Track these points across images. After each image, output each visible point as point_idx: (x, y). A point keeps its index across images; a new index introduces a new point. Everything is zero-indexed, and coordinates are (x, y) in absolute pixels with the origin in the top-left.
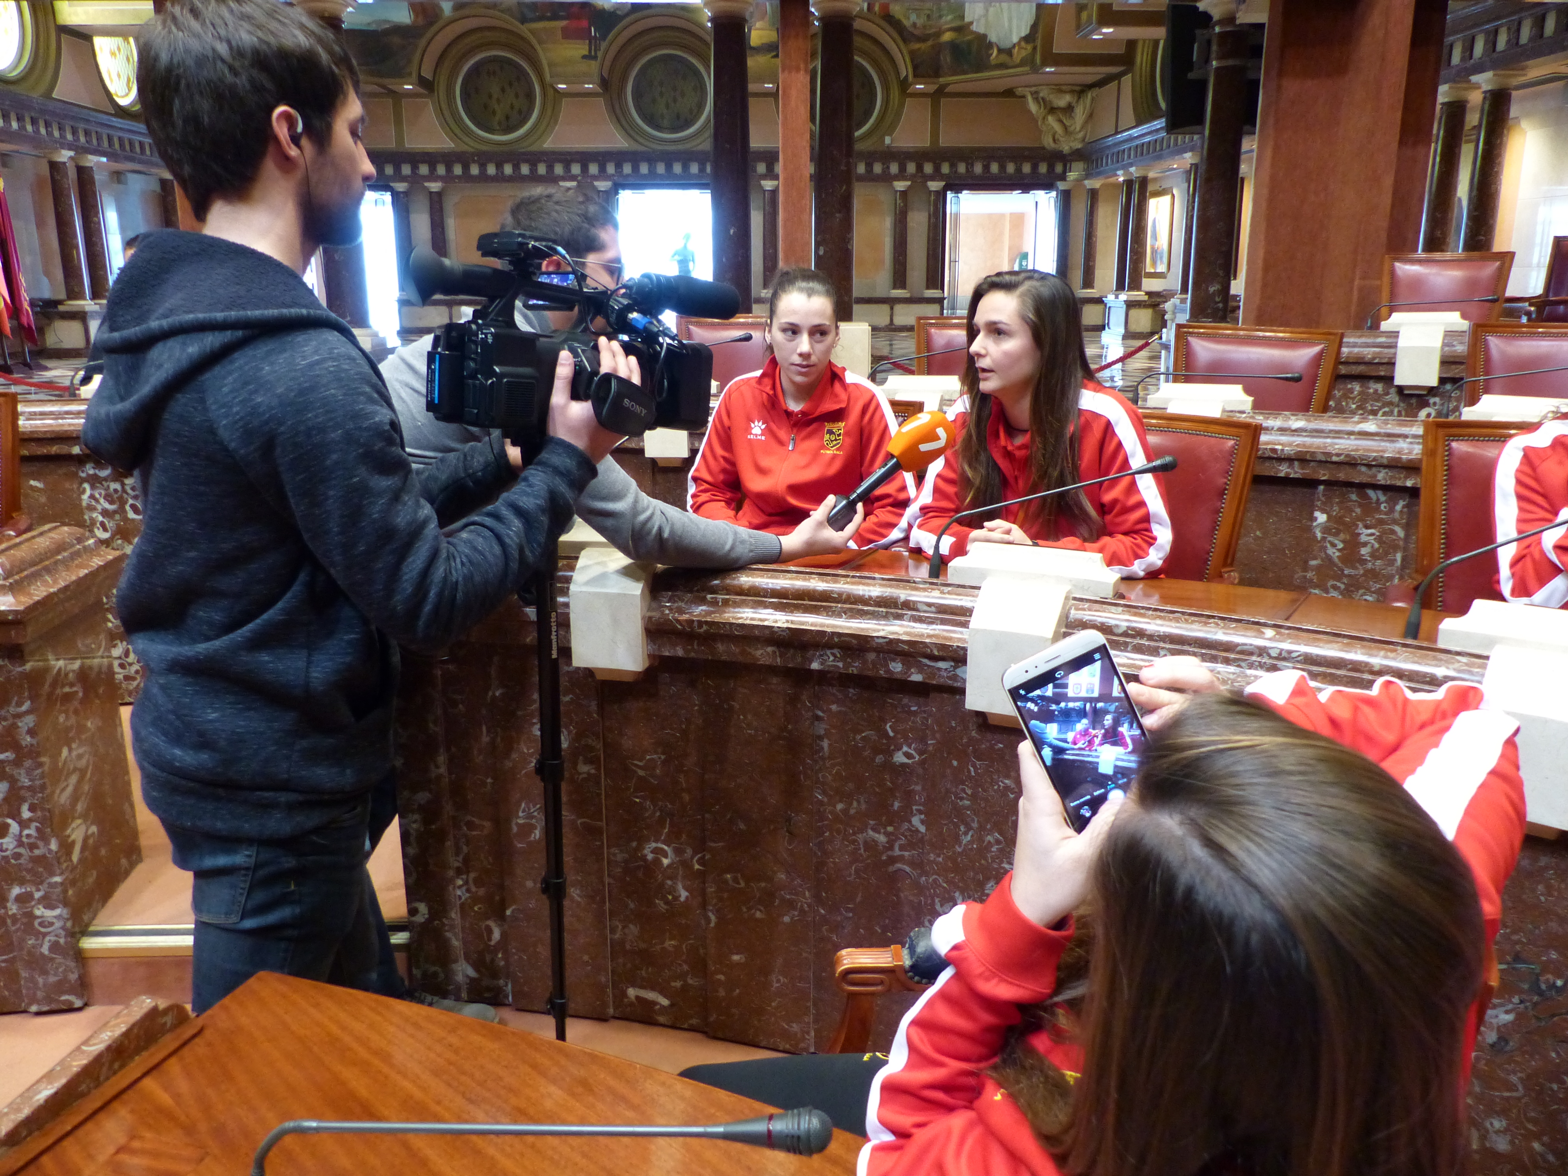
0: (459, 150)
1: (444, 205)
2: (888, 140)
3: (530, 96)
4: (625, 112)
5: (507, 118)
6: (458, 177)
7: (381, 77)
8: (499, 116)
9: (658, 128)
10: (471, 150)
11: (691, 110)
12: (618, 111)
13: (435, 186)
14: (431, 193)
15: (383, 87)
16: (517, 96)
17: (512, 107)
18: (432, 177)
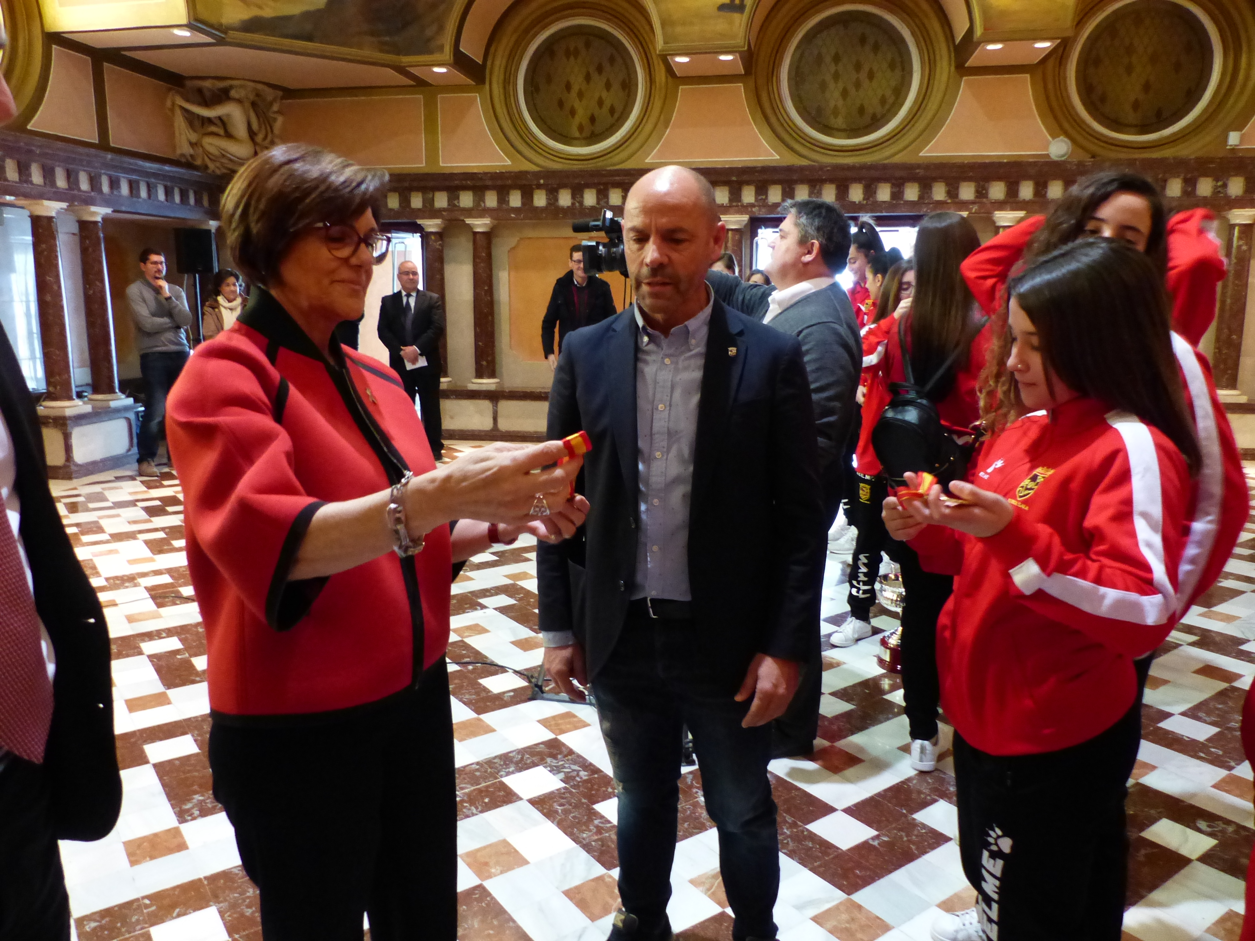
0: (516, 169)
1: (494, 253)
2: (1234, 138)
3: (629, 87)
4: (776, 107)
5: (593, 119)
6: (516, 210)
7: (398, 54)
8: (581, 116)
9: (827, 130)
10: (536, 169)
11: (883, 101)
12: (767, 105)
13: (481, 224)
14: (475, 233)
15: (401, 70)
16: (608, 86)
17: (600, 103)
18: (479, 211)
